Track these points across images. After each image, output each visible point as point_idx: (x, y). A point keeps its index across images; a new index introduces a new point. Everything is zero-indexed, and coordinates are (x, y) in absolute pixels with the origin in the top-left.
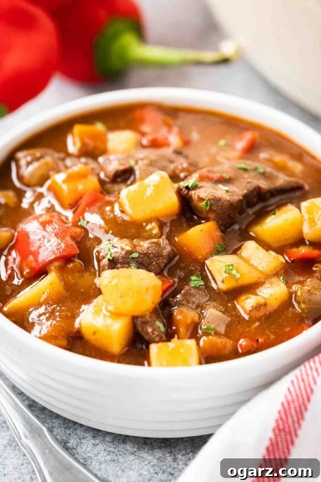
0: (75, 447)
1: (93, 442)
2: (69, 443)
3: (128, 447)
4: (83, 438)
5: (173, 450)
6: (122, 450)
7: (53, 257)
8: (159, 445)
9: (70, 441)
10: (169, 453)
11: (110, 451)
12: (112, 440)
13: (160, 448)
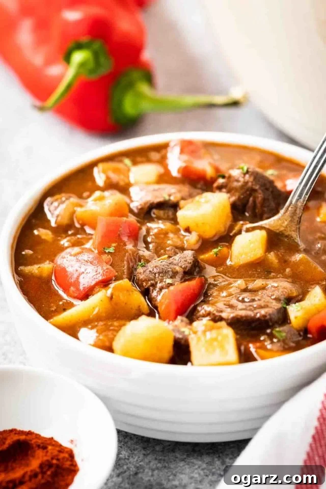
0: (127, 457)
1: (144, 452)
2: (121, 454)
3: (178, 455)
4: (134, 450)
5: (221, 455)
6: (173, 458)
7: (94, 283)
8: (207, 451)
9: (122, 452)
10: (217, 457)
11: (161, 460)
12: (162, 450)
13: (208, 454)
